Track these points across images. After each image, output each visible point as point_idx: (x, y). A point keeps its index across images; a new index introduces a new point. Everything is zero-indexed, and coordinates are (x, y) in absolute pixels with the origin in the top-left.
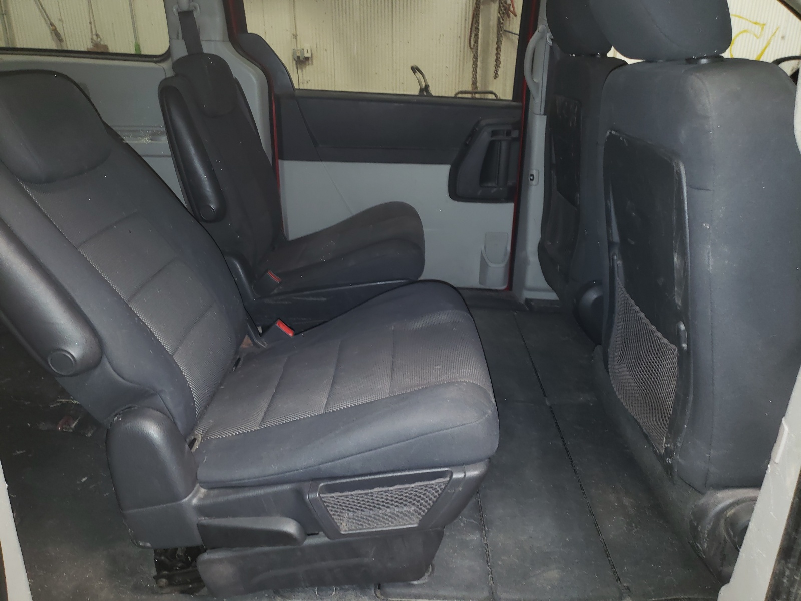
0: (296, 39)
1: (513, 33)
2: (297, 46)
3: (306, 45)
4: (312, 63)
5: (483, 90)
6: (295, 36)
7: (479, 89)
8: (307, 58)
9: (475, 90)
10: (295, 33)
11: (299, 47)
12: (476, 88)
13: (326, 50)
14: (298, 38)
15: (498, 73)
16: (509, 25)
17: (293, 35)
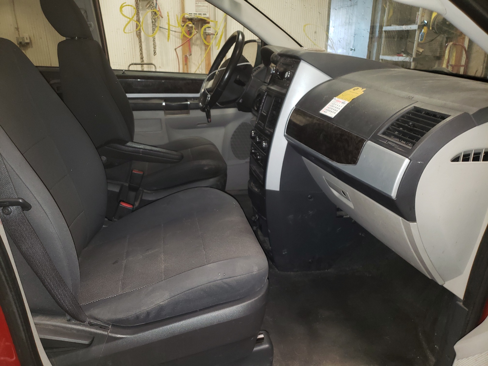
0: (18, 31)
1: (163, 28)
2: (19, 35)
3: (26, 35)
4: (32, 47)
5: (149, 62)
6: (17, 29)
7: (145, 62)
8: (28, 44)
9: (143, 63)
10: (17, 27)
11: (21, 36)
12: (143, 61)
13: (41, 38)
14: (20, 30)
15: (156, 52)
16: (160, 23)
17: (16, 28)
